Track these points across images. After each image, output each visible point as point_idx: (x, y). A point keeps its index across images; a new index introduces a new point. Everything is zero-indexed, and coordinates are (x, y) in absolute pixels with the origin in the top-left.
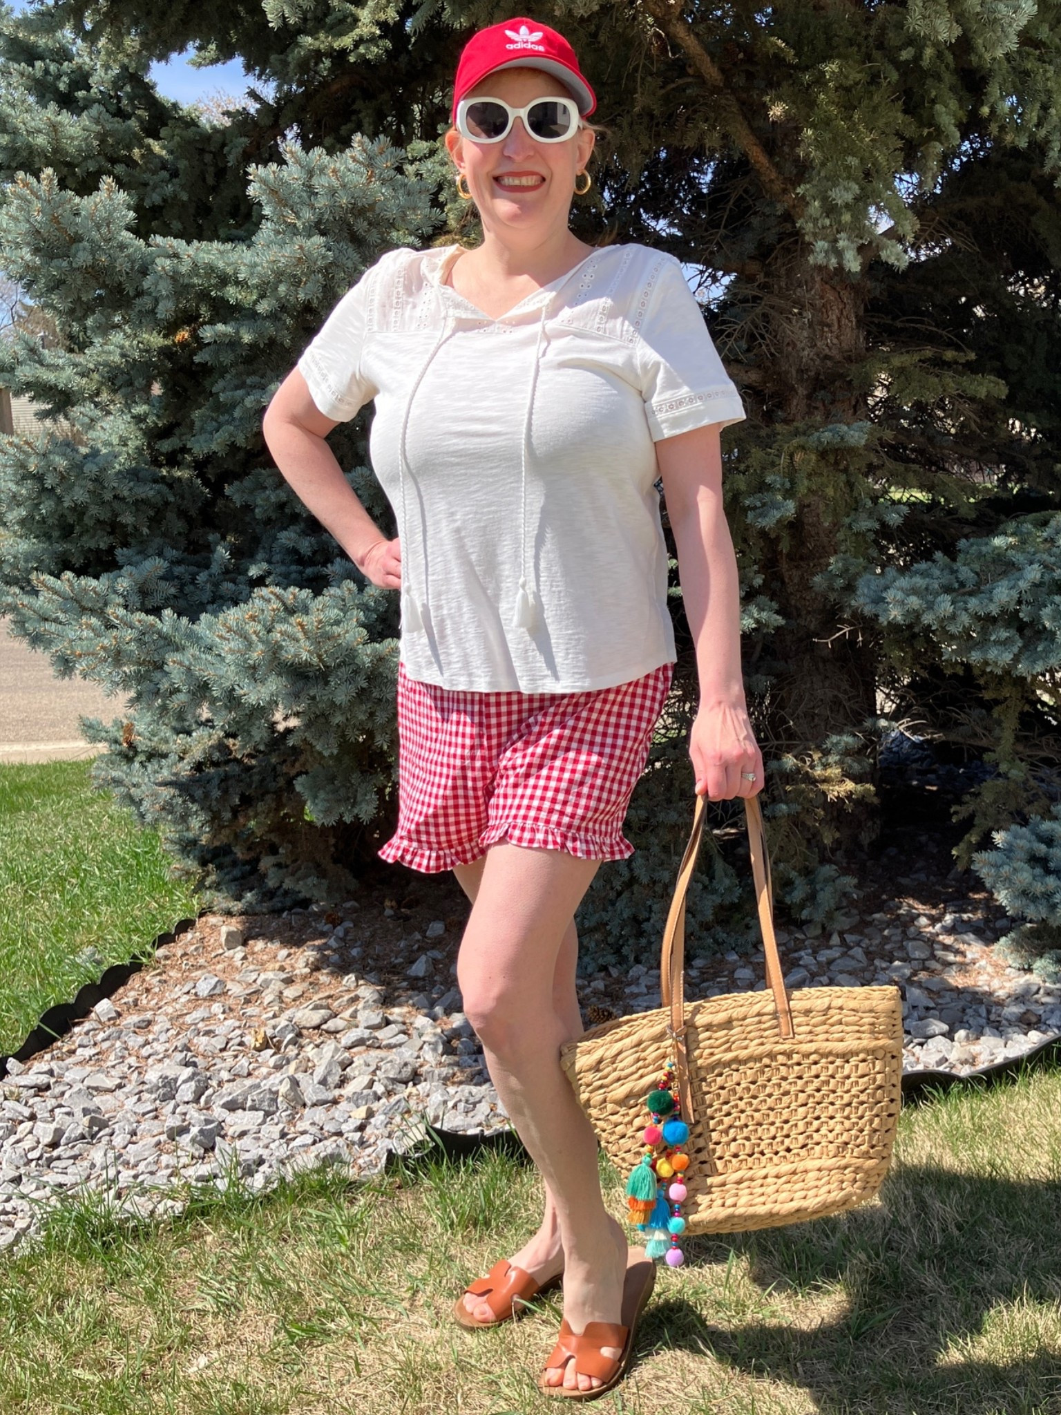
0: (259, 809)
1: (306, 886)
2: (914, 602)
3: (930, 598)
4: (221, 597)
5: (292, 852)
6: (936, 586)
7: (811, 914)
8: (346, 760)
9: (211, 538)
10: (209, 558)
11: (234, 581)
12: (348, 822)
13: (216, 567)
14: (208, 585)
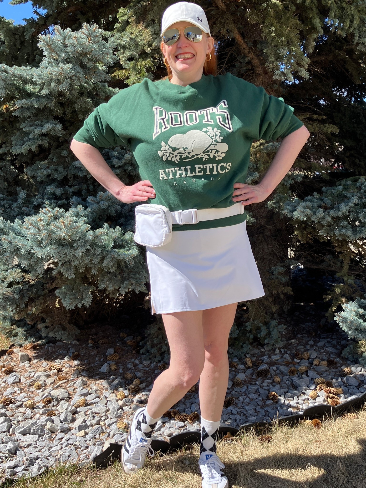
0: (37, 303)
1: (58, 335)
2: (308, 211)
3: (314, 210)
4: (22, 213)
5: (51, 321)
6: (316, 206)
7: (269, 341)
8: (78, 280)
9: (18, 189)
10: (17, 198)
11: (28, 207)
12: (80, 307)
13: (20, 201)
14: (17, 209)
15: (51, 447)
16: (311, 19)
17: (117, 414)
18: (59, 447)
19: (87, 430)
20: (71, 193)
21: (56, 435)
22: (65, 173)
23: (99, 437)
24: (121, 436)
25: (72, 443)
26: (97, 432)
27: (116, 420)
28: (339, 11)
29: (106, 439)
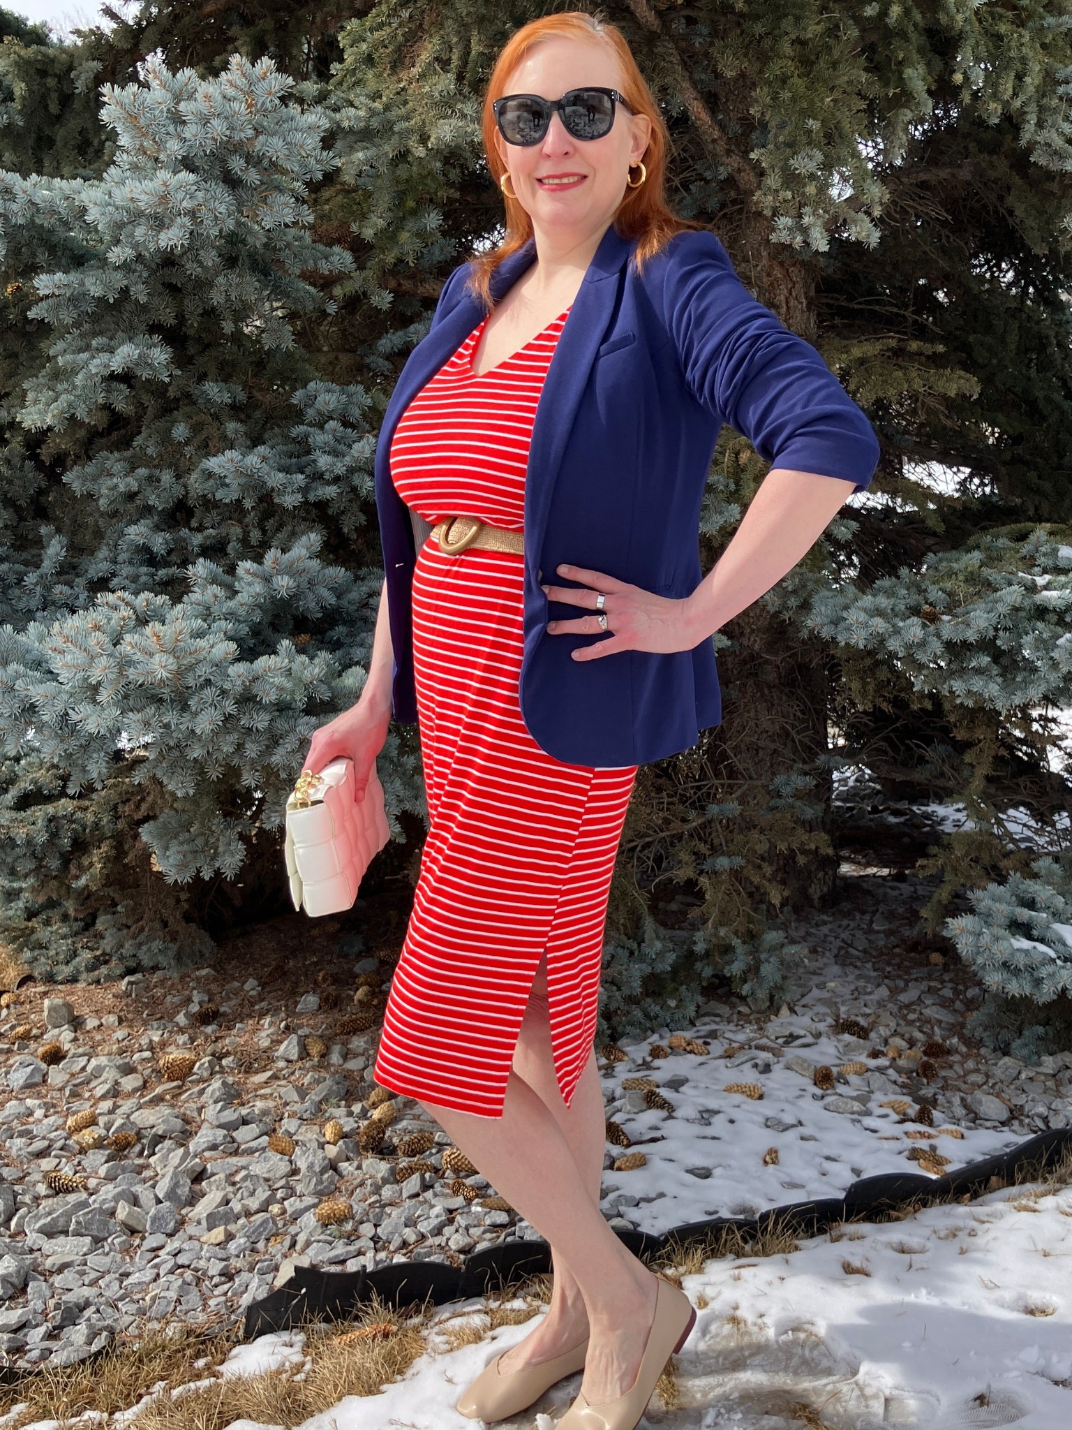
0: (95, 858)
1: (150, 952)
2: (879, 624)
3: (897, 621)
4: (54, 603)
6: (903, 608)
7: (754, 987)
8: (206, 803)
9: (43, 531)
10: (39, 555)
11: (70, 584)
12: (207, 878)
13: (48, 566)
14: (38, 588)
15: (127, 1275)
16: (900, 63)
17: (320, 1182)
18: (149, 1274)
19: (232, 1228)
20: (196, 549)
21: (143, 1239)
22: (178, 491)
23: (266, 1246)
24: (328, 1247)
25: (187, 1263)
26: (260, 1234)
27: (316, 1200)
28: (985, 44)
29: (285, 1256)
